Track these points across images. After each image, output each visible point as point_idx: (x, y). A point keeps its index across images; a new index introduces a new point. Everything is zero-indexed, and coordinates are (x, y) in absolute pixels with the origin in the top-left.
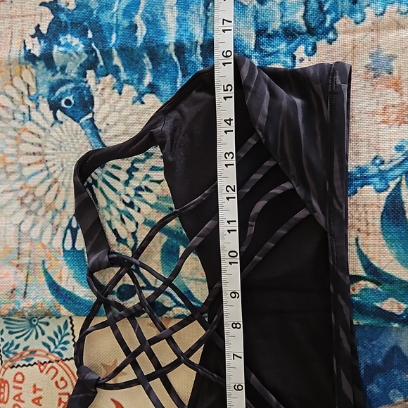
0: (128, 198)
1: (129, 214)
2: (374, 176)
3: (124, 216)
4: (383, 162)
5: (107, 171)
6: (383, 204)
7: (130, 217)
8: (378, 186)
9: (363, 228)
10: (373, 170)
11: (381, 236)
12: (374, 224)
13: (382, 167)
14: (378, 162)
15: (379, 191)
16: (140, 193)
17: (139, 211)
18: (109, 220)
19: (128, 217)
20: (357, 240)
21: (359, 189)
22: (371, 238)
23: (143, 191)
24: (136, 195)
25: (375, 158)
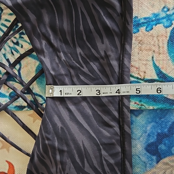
0: (15, 39)
1: (16, 49)
2: (163, 18)
3: (13, 51)
4: (168, 10)
5: (2, 23)
6: (169, 34)
7: (17, 51)
8: (165, 25)
9: (157, 50)
10: (163, 15)
11: (168, 54)
12: (163, 47)
13: (168, 13)
14: (165, 9)
15: (167, 27)
16: (22, 36)
17: (22, 47)
18: (4, 53)
19: (16, 51)
20: (153, 58)
21: (154, 26)
22: (161, 56)
23: (24, 34)
24: (20, 37)
25: (164, 8)
